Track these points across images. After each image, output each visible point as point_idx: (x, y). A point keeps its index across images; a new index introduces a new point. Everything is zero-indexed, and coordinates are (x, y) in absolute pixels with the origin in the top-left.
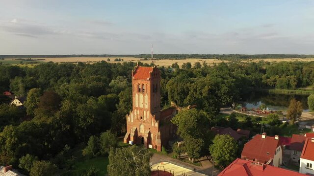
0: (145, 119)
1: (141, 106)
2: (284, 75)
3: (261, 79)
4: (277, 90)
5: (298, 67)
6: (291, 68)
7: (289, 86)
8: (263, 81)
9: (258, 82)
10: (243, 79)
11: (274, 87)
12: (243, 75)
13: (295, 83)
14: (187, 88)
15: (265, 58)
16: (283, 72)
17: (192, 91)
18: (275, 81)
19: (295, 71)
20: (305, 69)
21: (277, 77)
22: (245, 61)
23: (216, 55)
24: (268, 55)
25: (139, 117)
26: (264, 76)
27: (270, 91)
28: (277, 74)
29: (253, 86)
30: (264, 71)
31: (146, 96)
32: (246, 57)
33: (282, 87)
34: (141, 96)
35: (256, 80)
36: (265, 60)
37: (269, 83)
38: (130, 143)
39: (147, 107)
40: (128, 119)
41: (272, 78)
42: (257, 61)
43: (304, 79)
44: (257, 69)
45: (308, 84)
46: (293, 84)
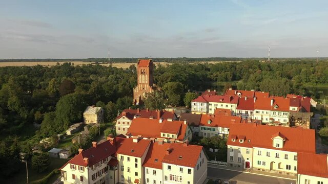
0: (146, 89)
1: (143, 82)
2: (223, 71)
3: (207, 75)
4: (218, 83)
5: (233, 66)
6: (228, 66)
7: (227, 80)
8: (209, 76)
9: (204, 77)
10: (194, 75)
11: (216, 81)
12: (193, 72)
13: (231, 77)
14: (156, 79)
15: (210, 61)
16: (223, 69)
17: (160, 82)
18: (217, 76)
19: (231, 68)
20: (238, 66)
21: (218, 73)
22: (192, 64)
23: (165, 59)
24: (212, 58)
25: (142, 89)
26: (208, 73)
27: (214, 83)
28: (218, 71)
29: (201, 80)
30: (209, 70)
31: (147, 76)
32: (192, 60)
33: (222, 81)
34: (143, 76)
35: (203, 76)
36: (209, 63)
37: (212, 78)
38: (137, 104)
39: (147, 82)
40: (135, 91)
41: (215, 74)
42: (203, 63)
43: (238, 74)
44: (203, 67)
45: (240, 78)
46: (230, 78)
